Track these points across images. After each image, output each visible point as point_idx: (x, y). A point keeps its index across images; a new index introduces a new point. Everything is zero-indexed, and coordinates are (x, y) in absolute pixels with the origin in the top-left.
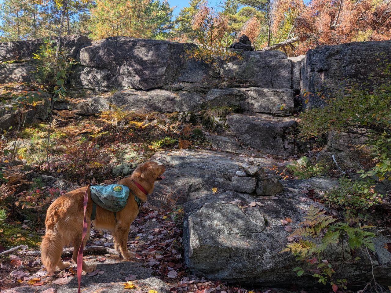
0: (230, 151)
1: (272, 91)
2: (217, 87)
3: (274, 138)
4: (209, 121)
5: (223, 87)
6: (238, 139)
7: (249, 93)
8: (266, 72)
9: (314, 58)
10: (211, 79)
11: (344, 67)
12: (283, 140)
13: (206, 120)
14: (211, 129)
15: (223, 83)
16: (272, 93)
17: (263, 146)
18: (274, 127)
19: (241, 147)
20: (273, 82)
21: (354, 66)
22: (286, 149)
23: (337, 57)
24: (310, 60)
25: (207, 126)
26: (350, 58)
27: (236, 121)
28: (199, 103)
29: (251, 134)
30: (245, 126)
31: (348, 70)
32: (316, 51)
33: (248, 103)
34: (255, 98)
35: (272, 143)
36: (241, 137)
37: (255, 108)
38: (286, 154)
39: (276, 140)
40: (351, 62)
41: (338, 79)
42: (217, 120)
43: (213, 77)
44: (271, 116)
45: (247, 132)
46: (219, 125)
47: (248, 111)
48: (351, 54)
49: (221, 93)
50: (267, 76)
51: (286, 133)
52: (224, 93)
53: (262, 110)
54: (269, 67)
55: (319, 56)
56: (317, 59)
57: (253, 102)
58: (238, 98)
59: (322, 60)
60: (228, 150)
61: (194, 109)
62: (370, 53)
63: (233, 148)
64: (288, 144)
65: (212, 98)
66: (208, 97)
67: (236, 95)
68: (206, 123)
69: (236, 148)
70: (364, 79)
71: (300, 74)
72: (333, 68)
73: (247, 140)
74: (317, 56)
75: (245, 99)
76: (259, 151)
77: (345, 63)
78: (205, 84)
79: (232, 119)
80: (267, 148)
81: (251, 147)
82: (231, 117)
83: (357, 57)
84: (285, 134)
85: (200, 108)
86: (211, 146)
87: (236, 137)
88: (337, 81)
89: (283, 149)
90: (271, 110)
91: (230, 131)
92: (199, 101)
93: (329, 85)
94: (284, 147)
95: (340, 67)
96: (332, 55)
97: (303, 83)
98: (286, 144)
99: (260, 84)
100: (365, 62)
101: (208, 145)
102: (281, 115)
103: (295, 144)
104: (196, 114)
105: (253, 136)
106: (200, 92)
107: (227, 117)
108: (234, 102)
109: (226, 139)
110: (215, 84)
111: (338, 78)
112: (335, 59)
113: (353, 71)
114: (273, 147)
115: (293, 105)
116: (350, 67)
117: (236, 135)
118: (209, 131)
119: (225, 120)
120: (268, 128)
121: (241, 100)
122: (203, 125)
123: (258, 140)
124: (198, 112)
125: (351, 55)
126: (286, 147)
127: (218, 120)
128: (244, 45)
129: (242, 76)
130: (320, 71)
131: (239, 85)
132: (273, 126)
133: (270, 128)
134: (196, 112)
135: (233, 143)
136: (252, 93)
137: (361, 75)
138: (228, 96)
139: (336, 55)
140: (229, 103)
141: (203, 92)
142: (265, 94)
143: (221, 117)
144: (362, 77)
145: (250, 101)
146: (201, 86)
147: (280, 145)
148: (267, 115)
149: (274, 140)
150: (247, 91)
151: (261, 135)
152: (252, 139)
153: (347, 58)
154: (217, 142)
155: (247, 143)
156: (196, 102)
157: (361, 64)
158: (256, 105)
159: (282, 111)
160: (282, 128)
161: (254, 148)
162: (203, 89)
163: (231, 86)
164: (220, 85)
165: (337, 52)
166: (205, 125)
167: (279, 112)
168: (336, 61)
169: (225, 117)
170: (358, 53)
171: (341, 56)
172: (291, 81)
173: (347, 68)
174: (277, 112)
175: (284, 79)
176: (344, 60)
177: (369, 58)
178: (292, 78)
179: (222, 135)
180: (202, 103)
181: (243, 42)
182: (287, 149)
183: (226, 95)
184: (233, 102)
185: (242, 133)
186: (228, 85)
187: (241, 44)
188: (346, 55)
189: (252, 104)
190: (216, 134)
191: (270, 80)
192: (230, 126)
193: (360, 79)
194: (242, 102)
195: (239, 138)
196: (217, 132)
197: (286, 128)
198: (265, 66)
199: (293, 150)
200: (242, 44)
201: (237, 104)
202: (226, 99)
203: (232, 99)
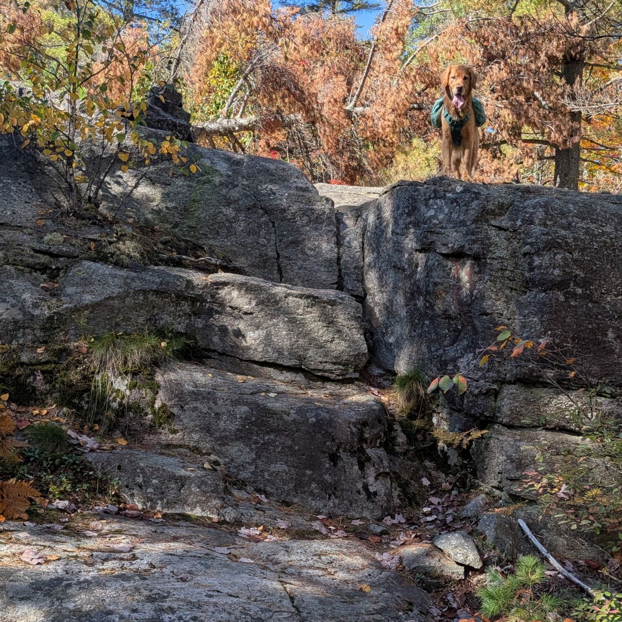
0: (197, 512)
1: (301, 296)
2: (103, 258)
3: (334, 458)
4: (88, 390)
5: (127, 261)
6: (209, 462)
7: (223, 292)
8: (260, 226)
9: (432, 213)
10: (71, 221)
11: (525, 255)
12: (362, 466)
13: (71, 386)
14: (99, 422)
15: (121, 245)
16: (302, 302)
17: (299, 486)
18: (331, 420)
19: (231, 494)
20: (284, 262)
21: (559, 257)
22: (371, 496)
23: (504, 221)
24: (409, 215)
25: (79, 408)
26: (548, 234)
27: (196, 395)
28: (37, 312)
29: (256, 442)
30: (232, 416)
31: (540, 267)
32: (435, 191)
33: (224, 330)
34: (246, 313)
35: (327, 477)
36: (218, 453)
37: (248, 348)
38: (372, 512)
39: (340, 464)
40: (551, 246)
41: (512, 289)
42: (121, 385)
43: (79, 217)
44: (300, 377)
45: (242, 435)
46: (130, 408)
47: (220, 354)
48: (546, 219)
49: (126, 284)
50: (262, 241)
51: (365, 440)
52: (136, 284)
53: (272, 356)
54: (267, 211)
55: (446, 210)
56: (441, 217)
57: (241, 325)
58: (186, 307)
59: (463, 223)
60: (188, 511)
61: (14, 337)
62: (593, 226)
63: (206, 501)
64: (376, 478)
65: (88, 298)
66: (70, 290)
67: (180, 297)
68: (73, 396)
69: (216, 502)
70: (582, 297)
71: (363, 248)
72: (498, 254)
73: (242, 466)
74: (441, 209)
75: (211, 312)
76: (287, 504)
77: (531, 244)
78: (54, 238)
79: (179, 384)
80: (312, 494)
81: (259, 491)
82: (172, 376)
83: (563, 232)
84: (364, 446)
85: (38, 333)
86: (117, 495)
87: (202, 455)
88: (507, 292)
89: (363, 495)
90: (301, 358)
91: (174, 432)
92: (36, 306)
93: (489, 303)
94: (366, 487)
95: (514, 254)
96: (488, 213)
97: (380, 278)
98: (371, 479)
99: (241, 262)
100: (585, 249)
101: (103, 492)
102: (333, 376)
103: (391, 478)
104: (24, 358)
105: (262, 450)
106: (33, 268)
107: (159, 378)
108: (170, 319)
109: (171, 465)
110: (93, 245)
111: (510, 284)
112: (500, 228)
113: (557, 272)
114: (331, 490)
115: (364, 348)
116: (546, 258)
117: (201, 445)
118: (91, 429)
119: (155, 388)
120: (314, 425)
121: (197, 314)
122: (60, 405)
123: (280, 467)
124: (33, 349)
125: (545, 225)
126: (372, 489)
127: (123, 388)
128: (169, 117)
129: (176, 226)
130: (458, 256)
131: (181, 259)
132: (327, 416)
133: (320, 424)
134: (22, 347)
135: (203, 483)
136: (235, 293)
137: (577, 285)
138: (152, 297)
139: (501, 215)
140: (152, 320)
141: (44, 269)
142: (276, 302)
143: (134, 374)
144: (579, 291)
145: (226, 321)
146: (37, 246)
147: (354, 482)
148: (289, 376)
149: (335, 465)
150: (216, 283)
151: (290, 447)
152: (260, 463)
153: (536, 229)
154: (140, 480)
155: (244, 475)
156: (22, 309)
157: (576, 255)
158: (252, 339)
159: (335, 364)
160: (355, 424)
161: (268, 495)
162: (44, 259)
163: (151, 258)
164: (111, 249)
165: (502, 208)
166: (70, 404)
167: (328, 366)
168: (503, 234)
169: (152, 375)
170: (564, 221)
171: (519, 223)
172: (335, 267)
173: (537, 261)
174: (321, 367)
175: (315, 256)
176: (528, 234)
177: (592, 241)
178: (339, 259)
179: (148, 447)
180: (46, 312)
181: (165, 107)
182: (375, 494)
183: (145, 292)
184: (166, 319)
185: (223, 441)
186: (142, 255)
187: (158, 114)
188: (532, 222)
189: (239, 334)
190: (122, 442)
191: (272, 254)
192: (175, 410)
193: (575, 295)
194: (199, 323)
195: (213, 457)
196: (123, 435)
197: (365, 424)
198: (254, 206)
199: (389, 496)
200: (162, 113)
201: (181, 328)
202: (141, 306)
203: (162, 309)
